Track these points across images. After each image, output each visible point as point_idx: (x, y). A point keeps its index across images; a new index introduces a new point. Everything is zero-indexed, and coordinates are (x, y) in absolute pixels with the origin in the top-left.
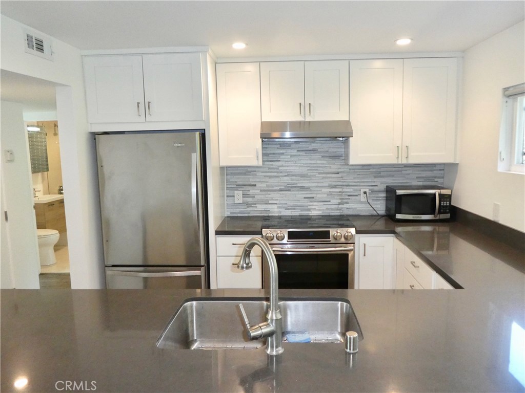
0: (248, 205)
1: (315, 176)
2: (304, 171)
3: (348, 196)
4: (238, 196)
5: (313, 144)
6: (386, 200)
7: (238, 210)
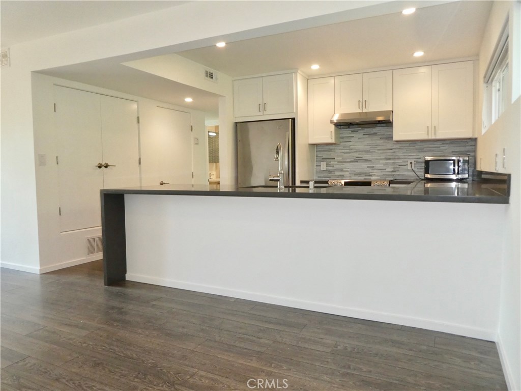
0: (330, 172)
1: (375, 151)
2: (368, 148)
3: (400, 166)
4: (323, 166)
7: (322, 175)
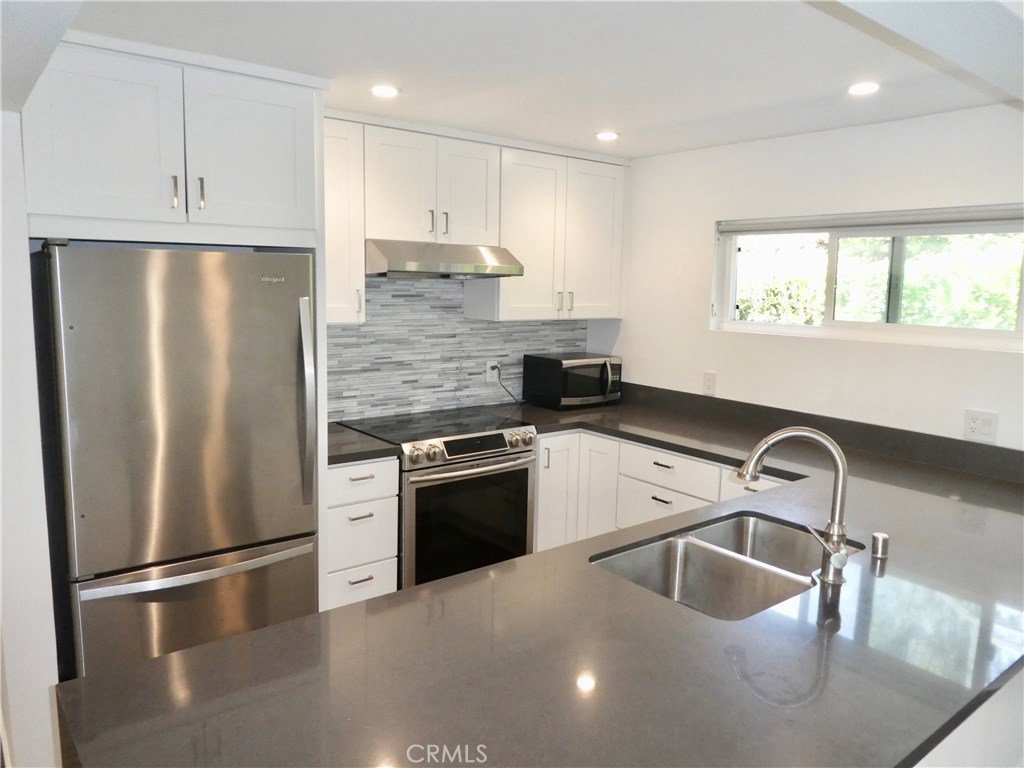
1: (419, 341)
2: (403, 332)
3: (470, 374)
5: (417, 284)
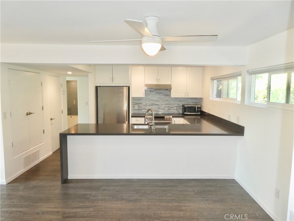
0: (139, 110)
1: (160, 101)
3: (171, 107)
4: (136, 107)
5: (160, 91)
6: (182, 109)
7: (136, 111)
